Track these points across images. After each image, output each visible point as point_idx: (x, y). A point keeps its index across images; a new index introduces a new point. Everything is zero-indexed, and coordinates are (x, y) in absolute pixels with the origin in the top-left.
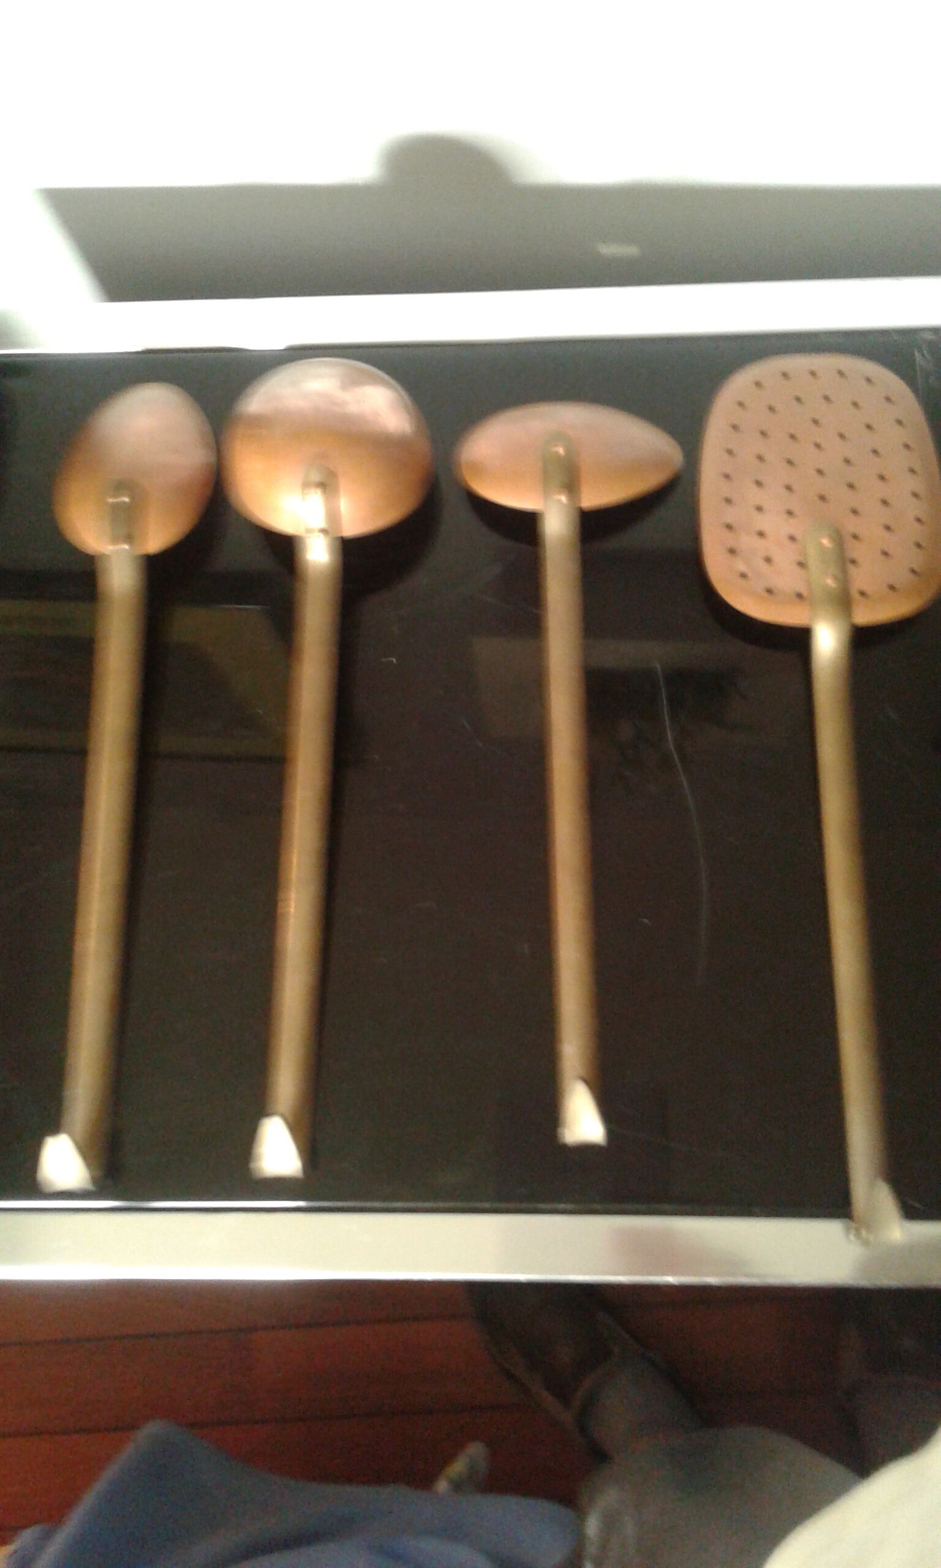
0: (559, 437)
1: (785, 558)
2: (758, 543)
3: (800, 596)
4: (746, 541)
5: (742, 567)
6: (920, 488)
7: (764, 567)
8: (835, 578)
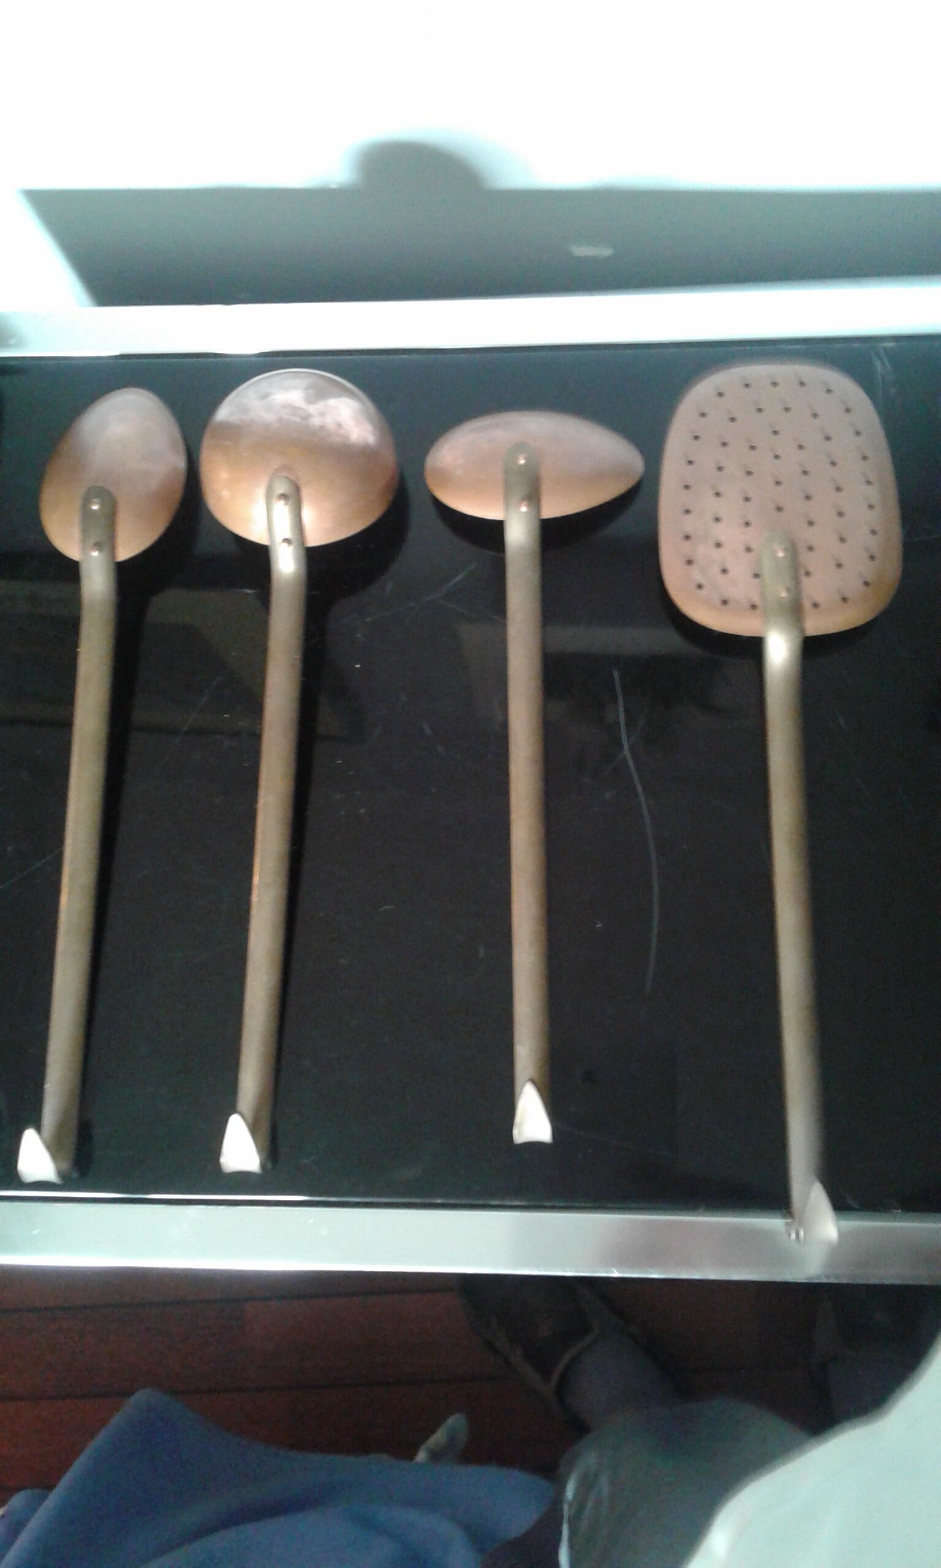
0: (519, 447)
1: (740, 568)
2: (716, 554)
3: (754, 607)
4: (703, 551)
5: (699, 578)
6: (875, 500)
7: (720, 578)
8: (788, 590)
